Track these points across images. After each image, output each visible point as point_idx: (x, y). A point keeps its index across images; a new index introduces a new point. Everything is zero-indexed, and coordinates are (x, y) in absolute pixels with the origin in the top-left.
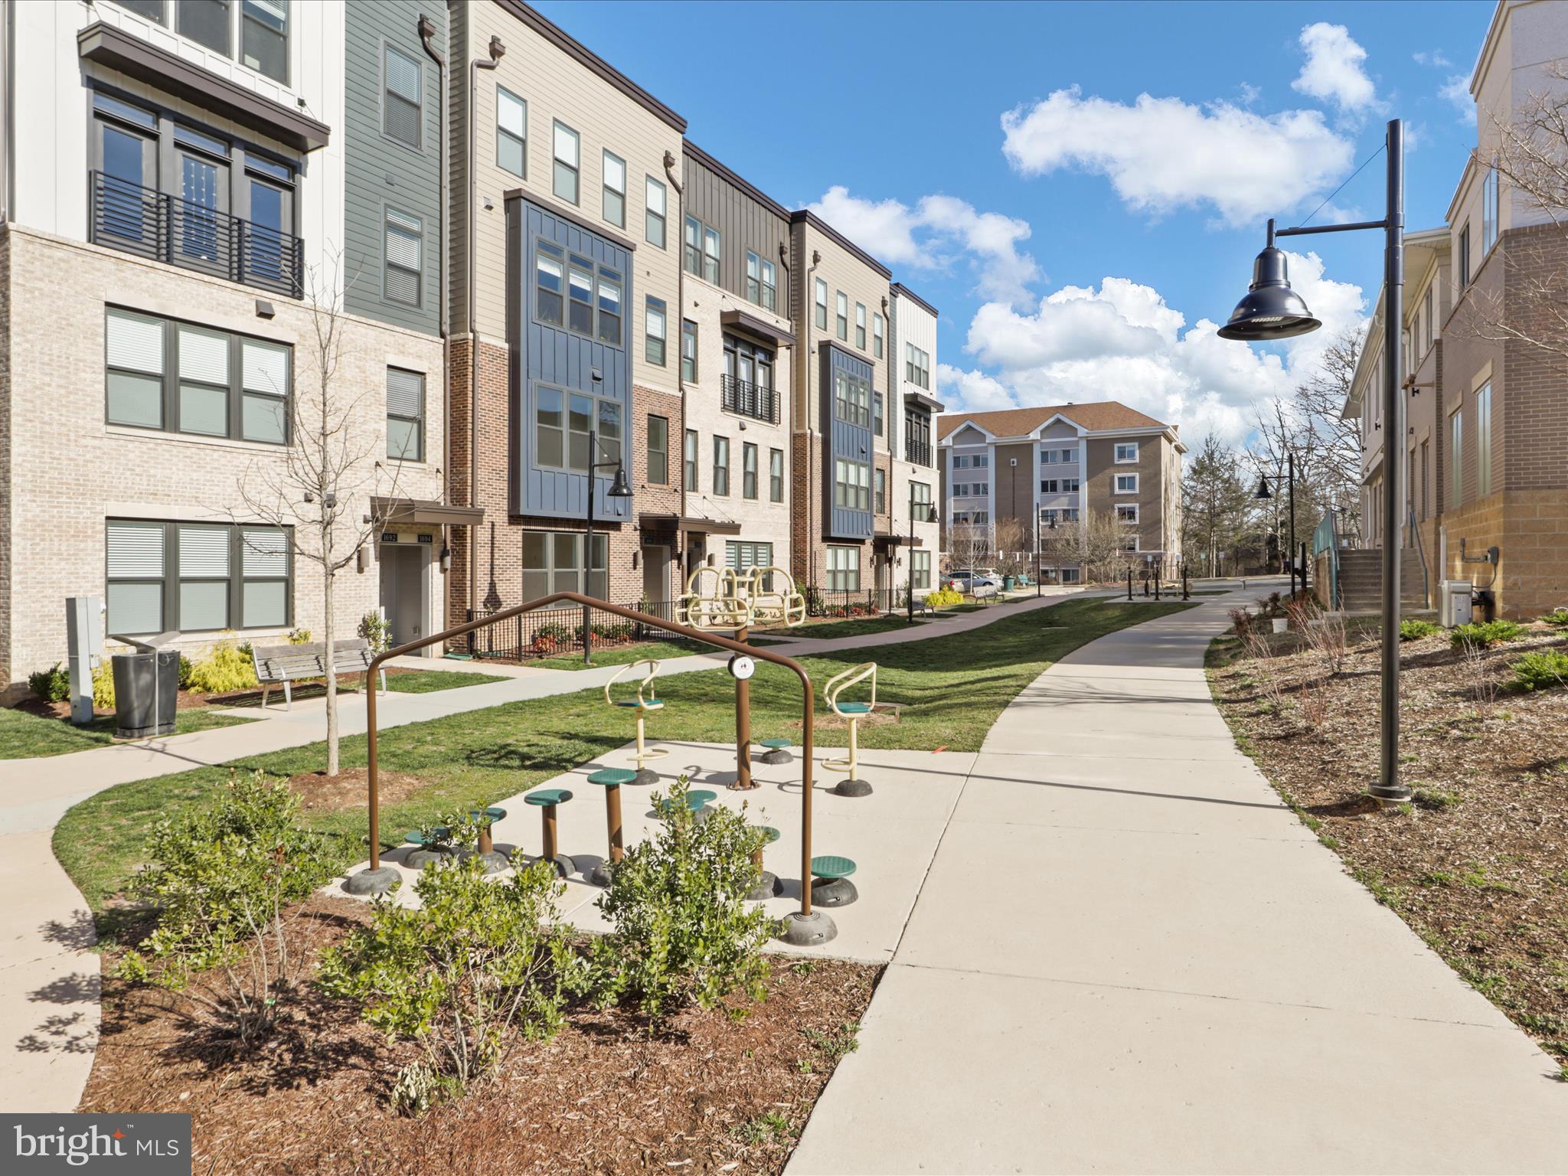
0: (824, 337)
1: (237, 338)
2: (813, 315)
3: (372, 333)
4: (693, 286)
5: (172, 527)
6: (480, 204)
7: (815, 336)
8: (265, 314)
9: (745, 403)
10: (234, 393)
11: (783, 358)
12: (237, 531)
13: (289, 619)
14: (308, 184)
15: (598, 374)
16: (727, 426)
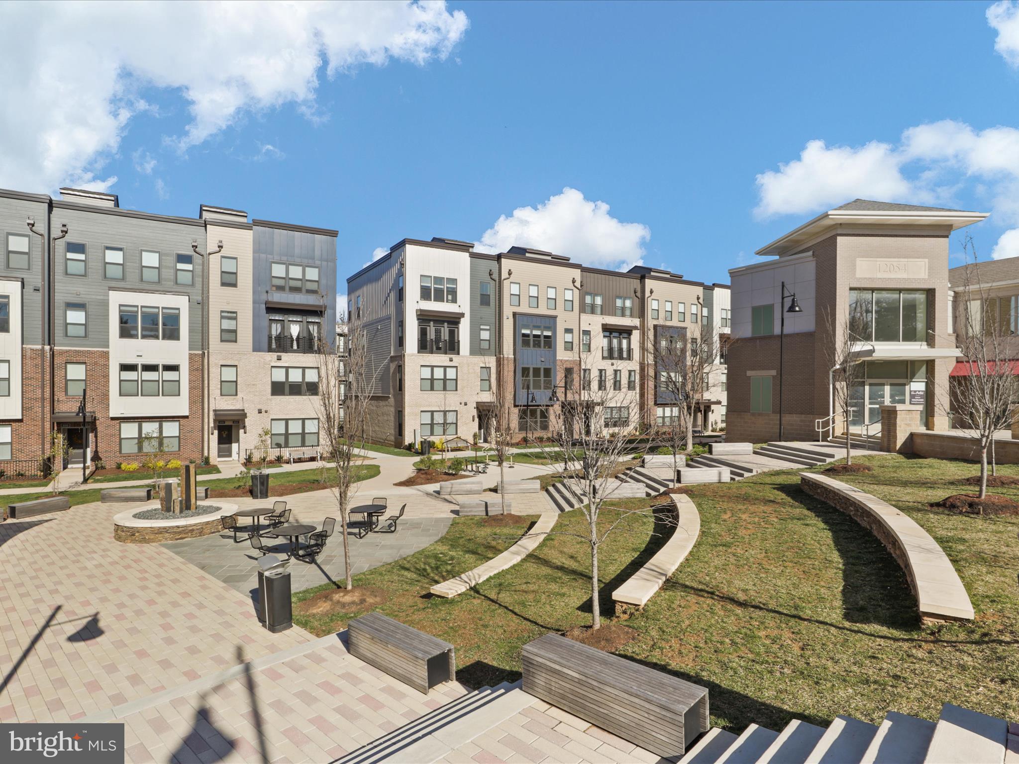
0: (656, 322)
1: (445, 367)
2: (649, 314)
3: (476, 359)
4: (586, 318)
5: (432, 412)
6: (505, 317)
7: (651, 323)
8: (451, 360)
9: (616, 355)
10: (445, 380)
11: (636, 336)
12: (445, 412)
13: (457, 434)
14: (461, 326)
15: (543, 360)
16: (606, 365)
